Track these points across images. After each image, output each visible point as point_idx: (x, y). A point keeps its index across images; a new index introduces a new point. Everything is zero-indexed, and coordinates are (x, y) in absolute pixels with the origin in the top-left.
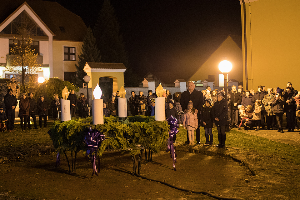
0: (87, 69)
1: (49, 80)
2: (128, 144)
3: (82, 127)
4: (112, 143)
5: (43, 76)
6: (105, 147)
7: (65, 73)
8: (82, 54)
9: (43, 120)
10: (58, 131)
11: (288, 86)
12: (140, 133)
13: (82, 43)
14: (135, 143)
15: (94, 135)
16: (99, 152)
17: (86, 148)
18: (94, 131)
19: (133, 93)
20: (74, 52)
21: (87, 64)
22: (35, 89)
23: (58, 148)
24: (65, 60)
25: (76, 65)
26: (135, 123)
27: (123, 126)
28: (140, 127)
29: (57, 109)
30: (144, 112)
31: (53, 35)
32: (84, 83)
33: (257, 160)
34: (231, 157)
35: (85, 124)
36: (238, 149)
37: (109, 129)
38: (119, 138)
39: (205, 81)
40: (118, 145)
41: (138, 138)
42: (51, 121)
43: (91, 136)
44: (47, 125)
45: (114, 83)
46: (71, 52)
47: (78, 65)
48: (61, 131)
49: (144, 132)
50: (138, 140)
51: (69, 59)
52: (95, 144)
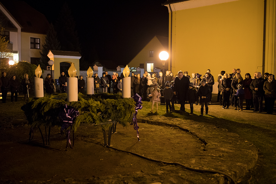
0: (51, 55)
1: (18, 63)
2: (100, 119)
3: (57, 103)
4: (86, 119)
5: (12, 60)
6: (80, 123)
7: (31, 58)
8: (45, 44)
9: (14, 95)
10: (32, 107)
11: (207, 72)
12: (112, 109)
13: (46, 36)
14: (107, 118)
15: (70, 112)
16: (74, 128)
17: (61, 123)
18: (69, 107)
20: (39, 42)
21: (50, 51)
22: (6, 70)
23: (32, 124)
24: (31, 48)
25: (40, 53)
26: (107, 100)
27: (97, 103)
28: (112, 104)
29: (27, 86)
30: (98, 89)
31: (21, 27)
32: (47, 67)
33: (199, 129)
34: (178, 127)
35: (60, 101)
36: (180, 119)
37: (84, 106)
38: (93, 114)
39: (139, 68)
40: (91, 120)
41: (110, 114)
42: (21, 96)
43: (67, 113)
44: (18, 100)
46: (36, 42)
47: (42, 53)
48: (36, 107)
49: (116, 109)
50: (111, 116)
51: (35, 48)
52: (70, 120)
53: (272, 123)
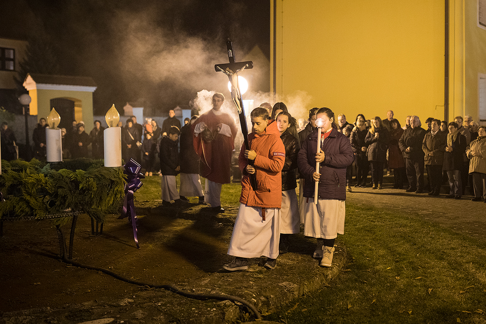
0: (30, 84)
4: (15, 207)
8: (25, 61)
12: (69, 188)
13: (27, 43)
14: (60, 205)
19: (98, 123)
20: (12, 57)
21: (29, 76)
26: (60, 171)
27: (37, 177)
28: (70, 178)
37: (10, 183)
38: (28, 198)
41: (64, 198)
45: (76, 109)
46: (6, 56)
49: (77, 187)
51: (3, 68)
53: (425, 211)
